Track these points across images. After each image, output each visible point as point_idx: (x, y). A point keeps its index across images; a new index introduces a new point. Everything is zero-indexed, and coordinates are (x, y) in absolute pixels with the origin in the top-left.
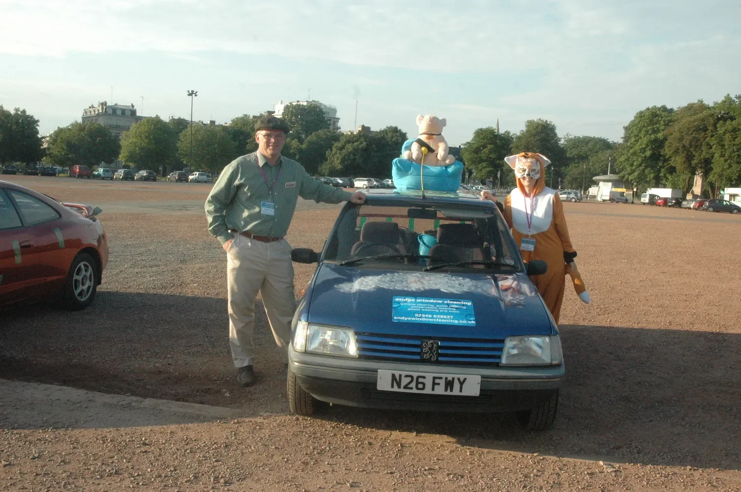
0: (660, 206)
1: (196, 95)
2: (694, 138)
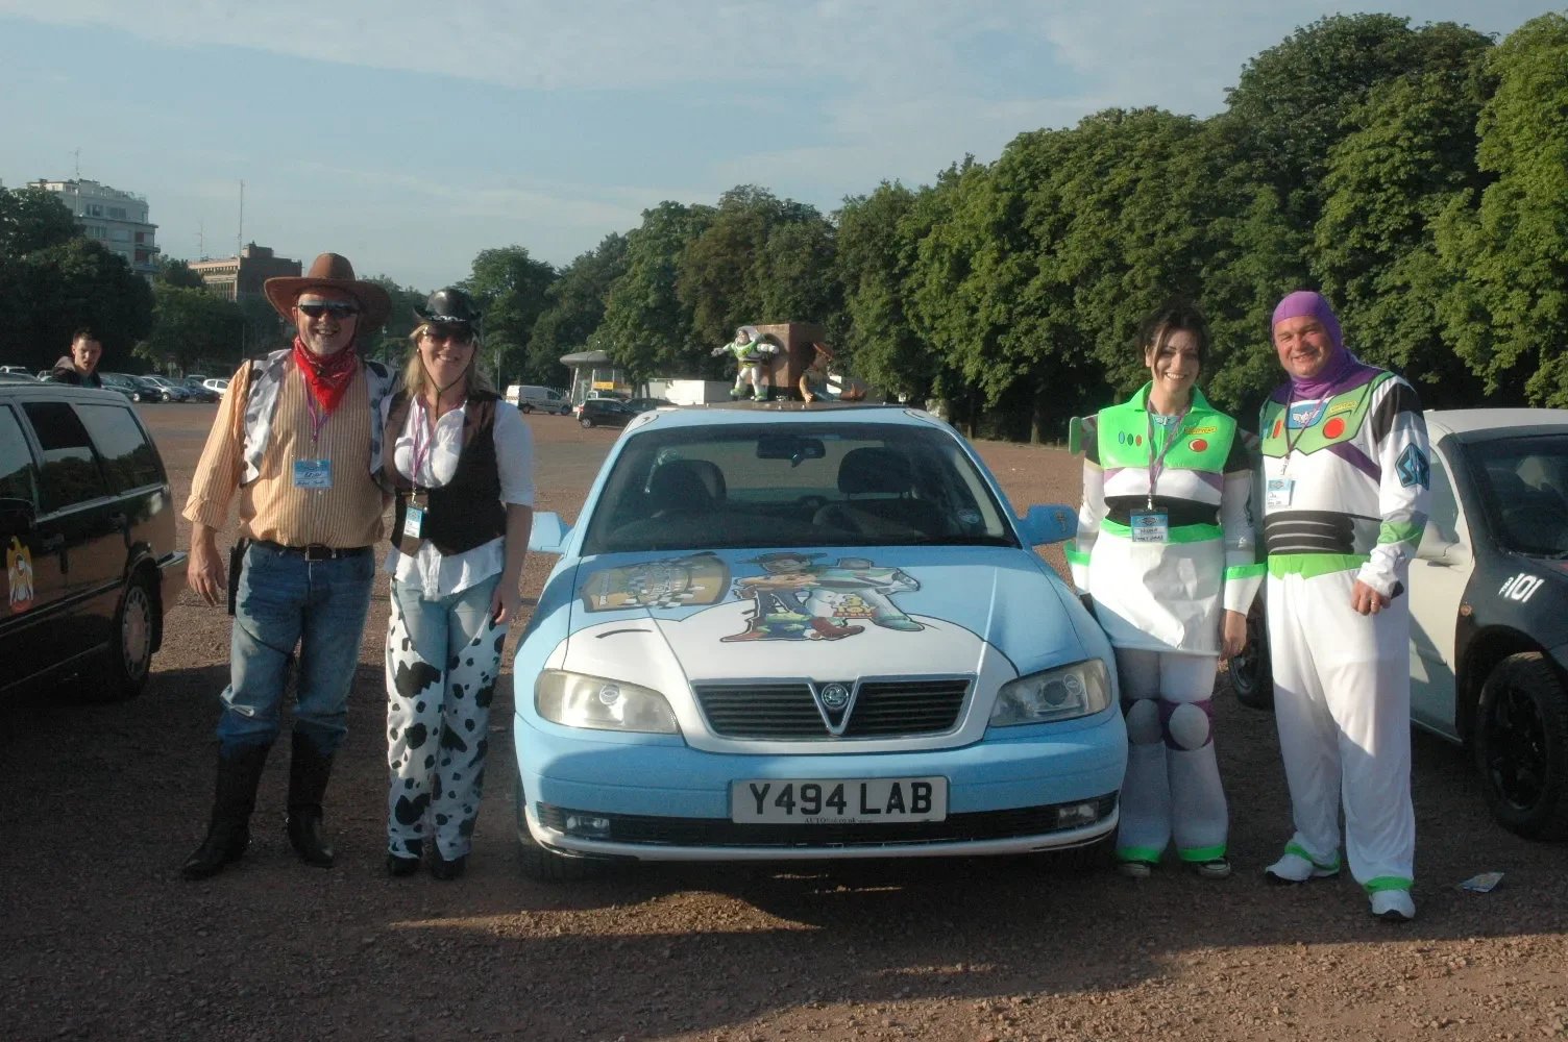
2: (729, 262)
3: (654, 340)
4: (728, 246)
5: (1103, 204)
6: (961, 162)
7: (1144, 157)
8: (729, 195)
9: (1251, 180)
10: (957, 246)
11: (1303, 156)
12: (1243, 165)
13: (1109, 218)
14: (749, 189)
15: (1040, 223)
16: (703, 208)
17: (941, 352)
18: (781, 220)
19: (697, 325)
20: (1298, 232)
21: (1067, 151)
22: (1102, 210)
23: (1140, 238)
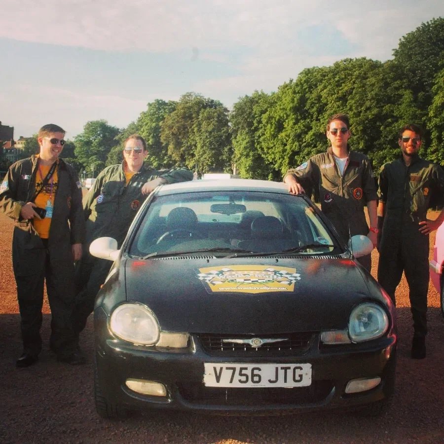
3: (152, 159)
5: (339, 99)
7: (357, 78)
8: (184, 96)
9: (402, 88)
10: (278, 118)
11: (424, 78)
12: (398, 82)
13: (342, 105)
14: (192, 94)
15: (313, 107)
16: (173, 102)
17: (272, 163)
18: (205, 107)
19: (169, 153)
20: (422, 110)
21: (324, 76)
22: (339, 101)
23: (354, 113)
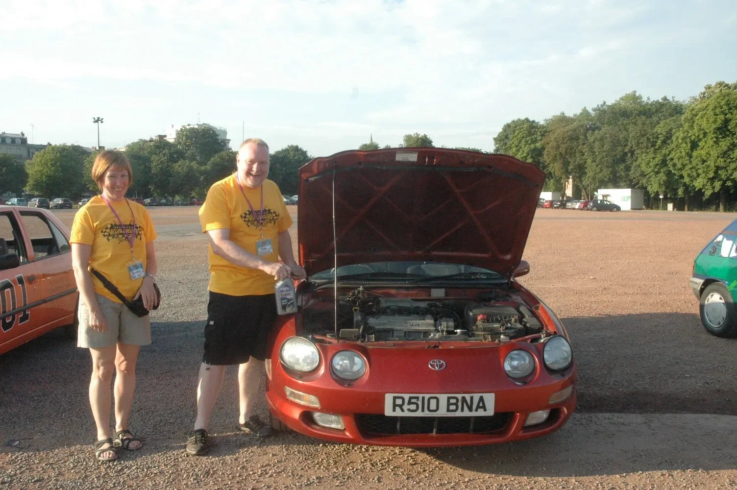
0: (546, 208)
1: (102, 122)
2: (569, 146)
4: (568, 140)
6: (602, 103)
